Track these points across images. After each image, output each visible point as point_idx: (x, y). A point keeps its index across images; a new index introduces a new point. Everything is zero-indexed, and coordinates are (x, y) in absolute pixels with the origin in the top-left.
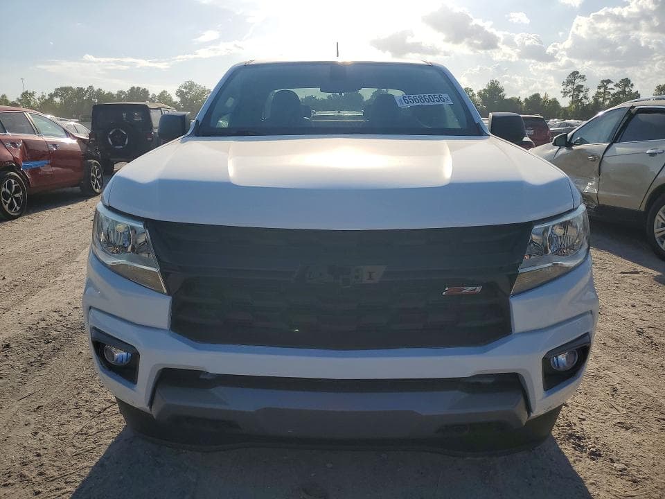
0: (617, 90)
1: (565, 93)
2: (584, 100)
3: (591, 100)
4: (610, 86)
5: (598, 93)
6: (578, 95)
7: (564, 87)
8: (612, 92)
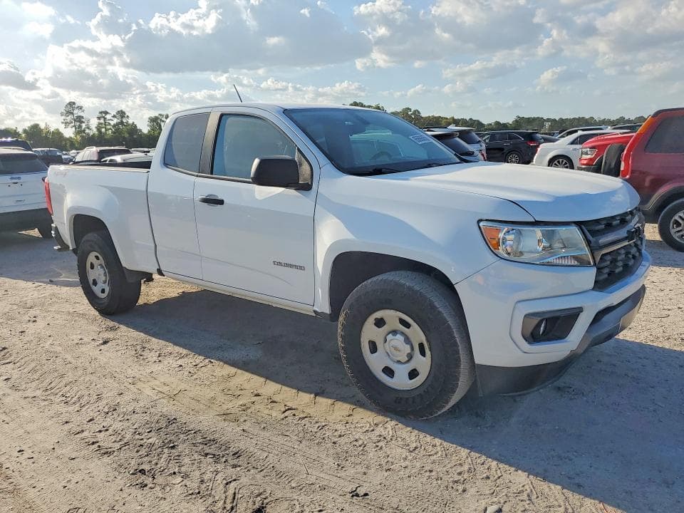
0: (115, 121)
1: (67, 124)
2: (87, 131)
3: (95, 130)
4: (108, 117)
5: (100, 124)
6: (80, 127)
7: (63, 117)
8: (112, 123)
